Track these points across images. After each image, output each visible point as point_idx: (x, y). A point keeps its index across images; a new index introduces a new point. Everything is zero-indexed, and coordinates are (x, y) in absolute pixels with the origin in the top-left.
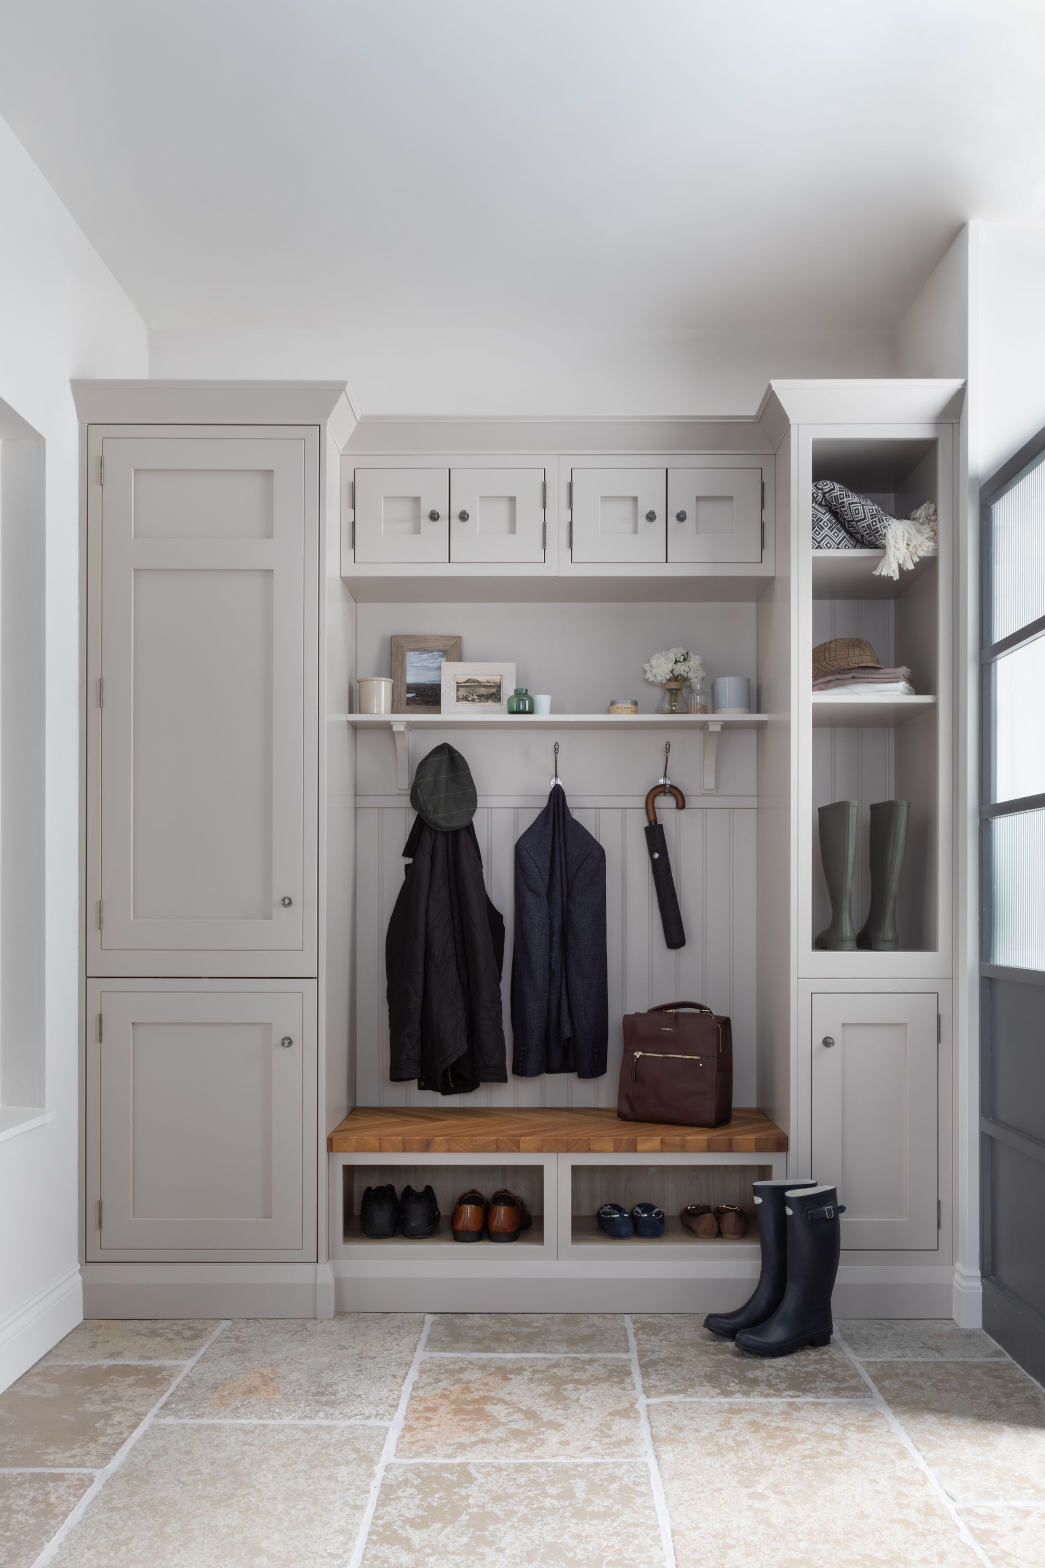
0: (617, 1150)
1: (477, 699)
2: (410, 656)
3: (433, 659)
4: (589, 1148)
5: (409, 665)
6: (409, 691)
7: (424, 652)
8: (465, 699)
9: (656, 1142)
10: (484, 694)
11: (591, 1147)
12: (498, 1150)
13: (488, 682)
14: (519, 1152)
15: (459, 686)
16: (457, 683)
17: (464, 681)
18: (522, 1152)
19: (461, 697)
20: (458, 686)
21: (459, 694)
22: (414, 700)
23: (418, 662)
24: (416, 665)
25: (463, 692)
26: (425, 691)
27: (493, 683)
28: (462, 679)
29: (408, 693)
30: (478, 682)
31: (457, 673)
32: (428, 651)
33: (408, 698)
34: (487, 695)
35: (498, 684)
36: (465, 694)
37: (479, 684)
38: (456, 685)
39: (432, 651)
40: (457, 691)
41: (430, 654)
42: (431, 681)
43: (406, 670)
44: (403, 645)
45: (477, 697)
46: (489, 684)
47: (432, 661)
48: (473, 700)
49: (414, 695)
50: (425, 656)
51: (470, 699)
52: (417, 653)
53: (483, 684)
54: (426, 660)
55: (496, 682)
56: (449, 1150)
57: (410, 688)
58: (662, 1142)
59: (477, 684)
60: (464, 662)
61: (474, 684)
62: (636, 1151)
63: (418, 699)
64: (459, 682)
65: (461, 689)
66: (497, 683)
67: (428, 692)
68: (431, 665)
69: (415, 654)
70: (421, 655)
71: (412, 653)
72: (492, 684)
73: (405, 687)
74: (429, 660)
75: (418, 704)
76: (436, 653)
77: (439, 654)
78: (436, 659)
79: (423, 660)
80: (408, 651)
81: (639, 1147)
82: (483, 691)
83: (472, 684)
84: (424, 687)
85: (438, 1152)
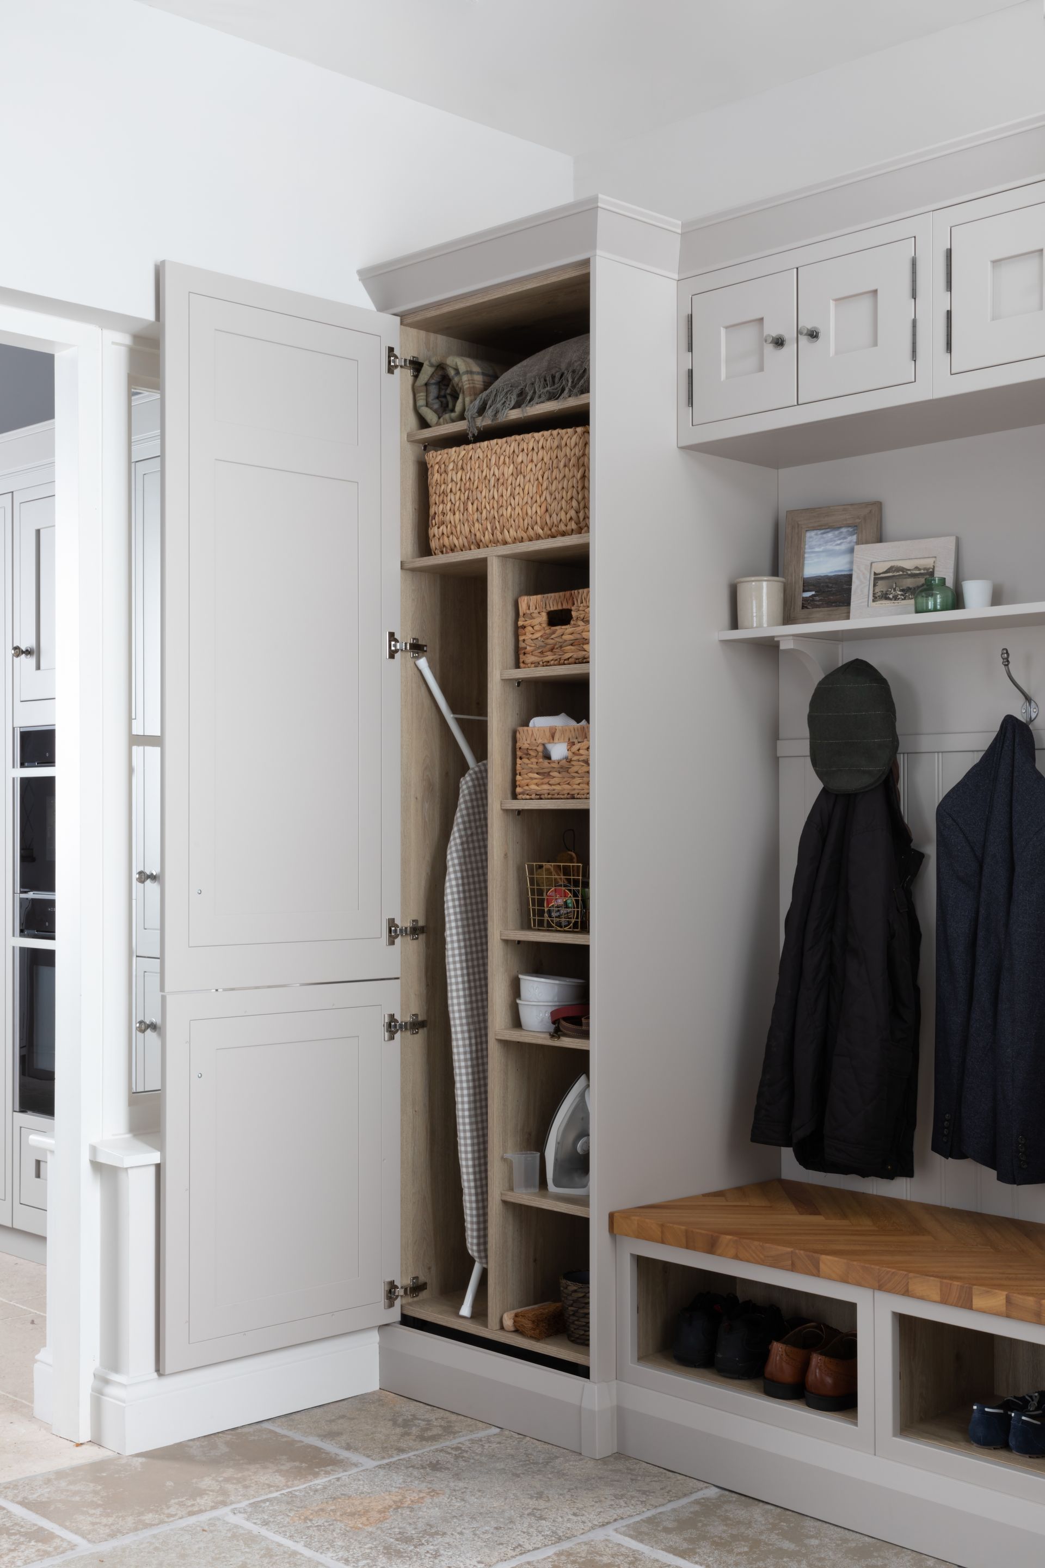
0: (944, 1301)
1: (902, 595)
2: (811, 537)
3: (840, 539)
4: (907, 1291)
5: (809, 550)
6: (806, 588)
7: (828, 530)
8: (885, 597)
9: (998, 1299)
10: (911, 586)
11: (910, 1288)
12: (793, 1268)
13: (917, 568)
14: (819, 1276)
15: (877, 578)
16: (875, 574)
17: (885, 570)
18: (822, 1277)
19: (879, 594)
20: (875, 579)
21: (876, 591)
22: (813, 600)
23: (820, 545)
24: (817, 550)
25: (882, 586)
26: (828, 587)
27: (924, 569)
28: (881, 568)
29: (804, 591)
30: (902, 569)
31: (875, 560)
32: (833, 528)
33: (805, 599)
34: (914, 588)
35: (931, 570)
36: (884, 590)
37: (902, 573)
38: (873, 576)
39: (840, 528)
40: (875, 585)
41: (837, 532)
42: (836, 571)
43: (804, 558)
44: (800, 523)
45: (900, 593)
46: (918, 572)
47: (839, 542)
48: (896, 598)
49: (813, 593)
50: (830, 535)
51: (891, 596)
52: (819, 532)
53: (909, 572)
54: (831, 542)
55: (928, 567)
56: (736, 1257)
57: (809, 584)
58: (1008, 1301)
59: (901, 573)
60: (886, 542)
61: (898, 574)
62: (970, 1308)
63: (817, 598)
64: (877, 572)
65: (880, 582)
66: (929, 569)
67: (831, 587)
68: (837, 548)
69: (816, 534)
70: (824, 535)
71: (813, 533)
72: (922, 571)
73: (801, 583)
74: (835, 541)
75: (818, 606)
76: (844, 530)
77: (848, 531)
78: (845, 538)
79: (826, 542)
80: (806, 531)
81: (977, 1302)
82: (909, 583)
83: (896, 574)
84: (827, 580)
85: (724, 1257)
